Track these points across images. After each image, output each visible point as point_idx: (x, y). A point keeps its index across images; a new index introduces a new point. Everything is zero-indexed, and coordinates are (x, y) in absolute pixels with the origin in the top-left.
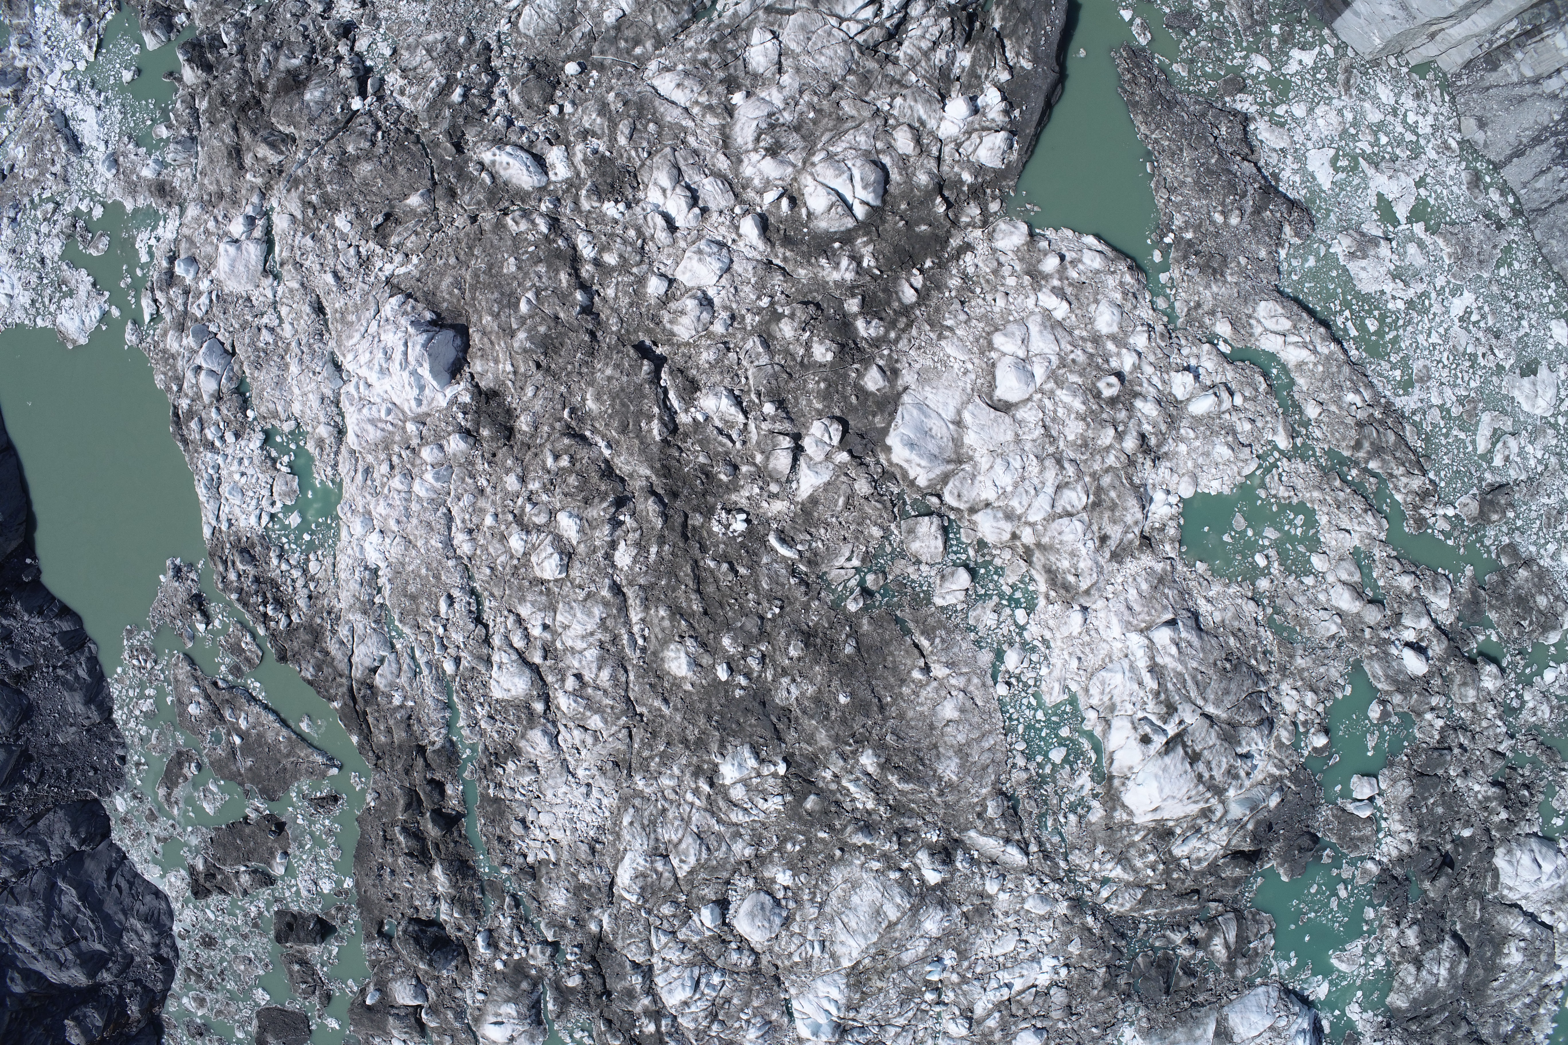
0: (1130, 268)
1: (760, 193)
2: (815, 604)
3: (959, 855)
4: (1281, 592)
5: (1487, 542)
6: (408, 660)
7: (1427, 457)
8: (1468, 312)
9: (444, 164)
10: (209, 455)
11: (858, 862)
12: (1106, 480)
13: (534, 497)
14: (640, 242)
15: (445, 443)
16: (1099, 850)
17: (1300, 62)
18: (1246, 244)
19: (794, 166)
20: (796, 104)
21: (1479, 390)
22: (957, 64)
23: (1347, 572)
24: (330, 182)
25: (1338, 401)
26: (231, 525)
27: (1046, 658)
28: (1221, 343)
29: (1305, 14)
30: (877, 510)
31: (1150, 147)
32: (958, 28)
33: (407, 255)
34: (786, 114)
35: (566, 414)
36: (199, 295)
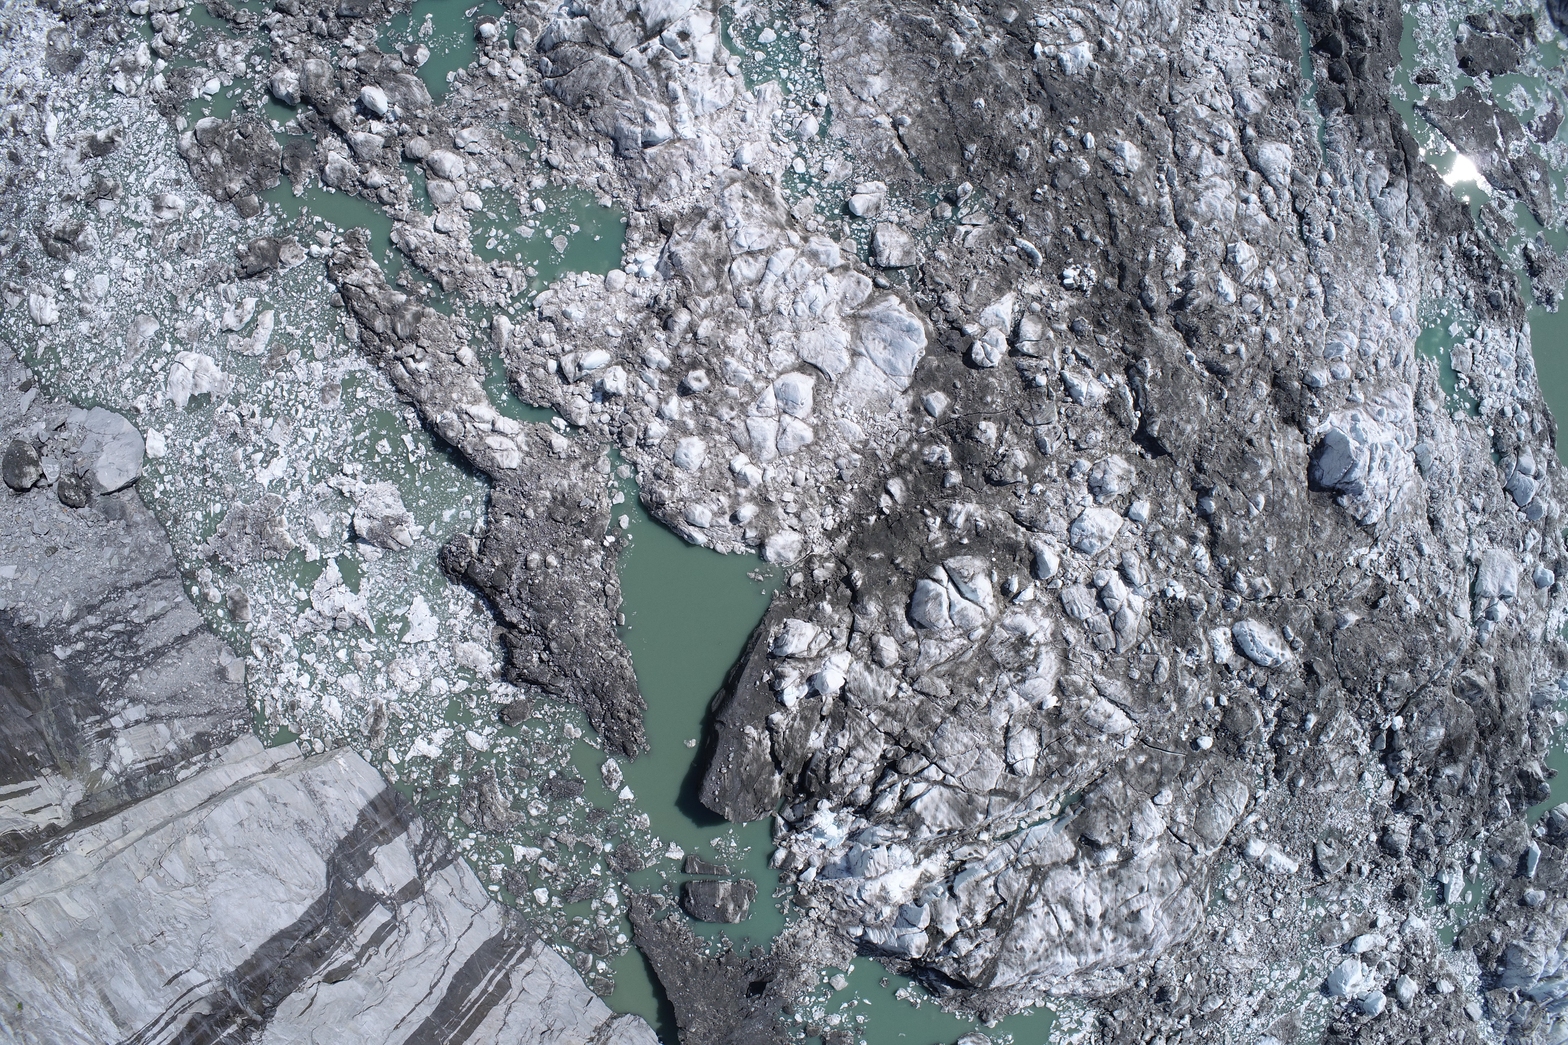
0: (661, 504)
1: (1036, 601)
2: (1002, 195)
4: (519, 173)
5: (274, 219)
6: (1361, 189)
7: (335, 306)
8: (266, 462)
9: (1323, 654)
10: (1526, 398)
12: (710, 284)
13: (1255, 319)
14: (1154, 555)
15: (1331, 381)
18: (524, 533)
19: (1003, 626)
20: (994, 693)
22: (824, 734)
23: (441, 190)
24: (1425, 643)
25: (437, 363)
26: (1507, 332)
27: (776, 125)
28: (562, 427)
29: (417, 798)
30: (942, 277)
31: (619, 642)
32: (821, 772)
33: (1358, 566)
34: (1007, 681)
35: (1226, 395)
36: (1533, 550)
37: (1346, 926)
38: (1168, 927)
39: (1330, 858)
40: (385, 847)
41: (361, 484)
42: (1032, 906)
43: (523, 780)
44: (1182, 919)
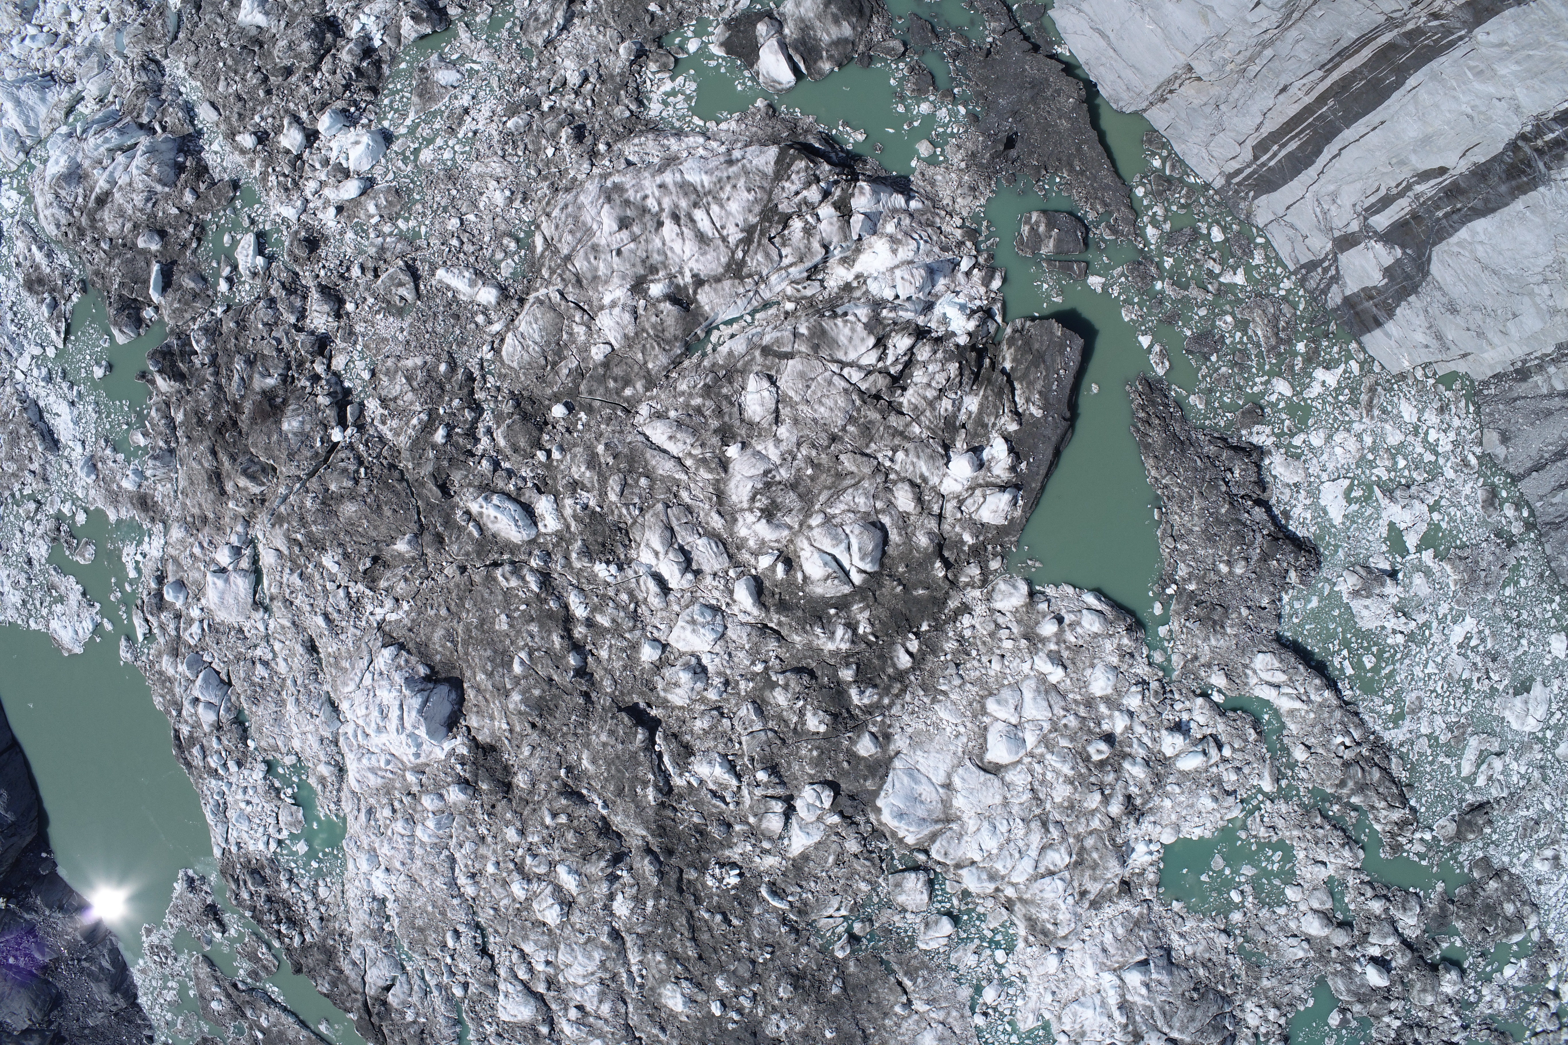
0: (1129, 629)
1: (756, 554)
2: (804, 950)
4: (1253, 923)
5: (1461, 859)
6: (418, 982)
7: (1410, 786)
8: (1468, 638)
9: (430, 508)
10: (213, 782)
12: (1089, 842)
13: (533, 849)
14: (632, 606)
15: (444, 792)
17: (1323, 383)
18: (1249, 592)
19: (790, 528)
20: (794, 458)
21: (1470, 715)
22: (963, 410)
23: (1321, 901)
24: (314, 522)
25: (1326, 744)
26: (240, 848)
27: (1022, 991)
28: (1215, 694)
29: (1333, 327)
30: (864, 866)
31: (1159, 492)
32: (967, 372)
33: (397, 600)
34: (782, 471)
35: (563, 772)
36: (190, 622)
37: (372, 209)
38: (584, 212)
39: (401, 284)
40: (1370, 284)
41: (1389, 625)
42: (741, 235)
43: (1240, 350)
44: (570, 220)
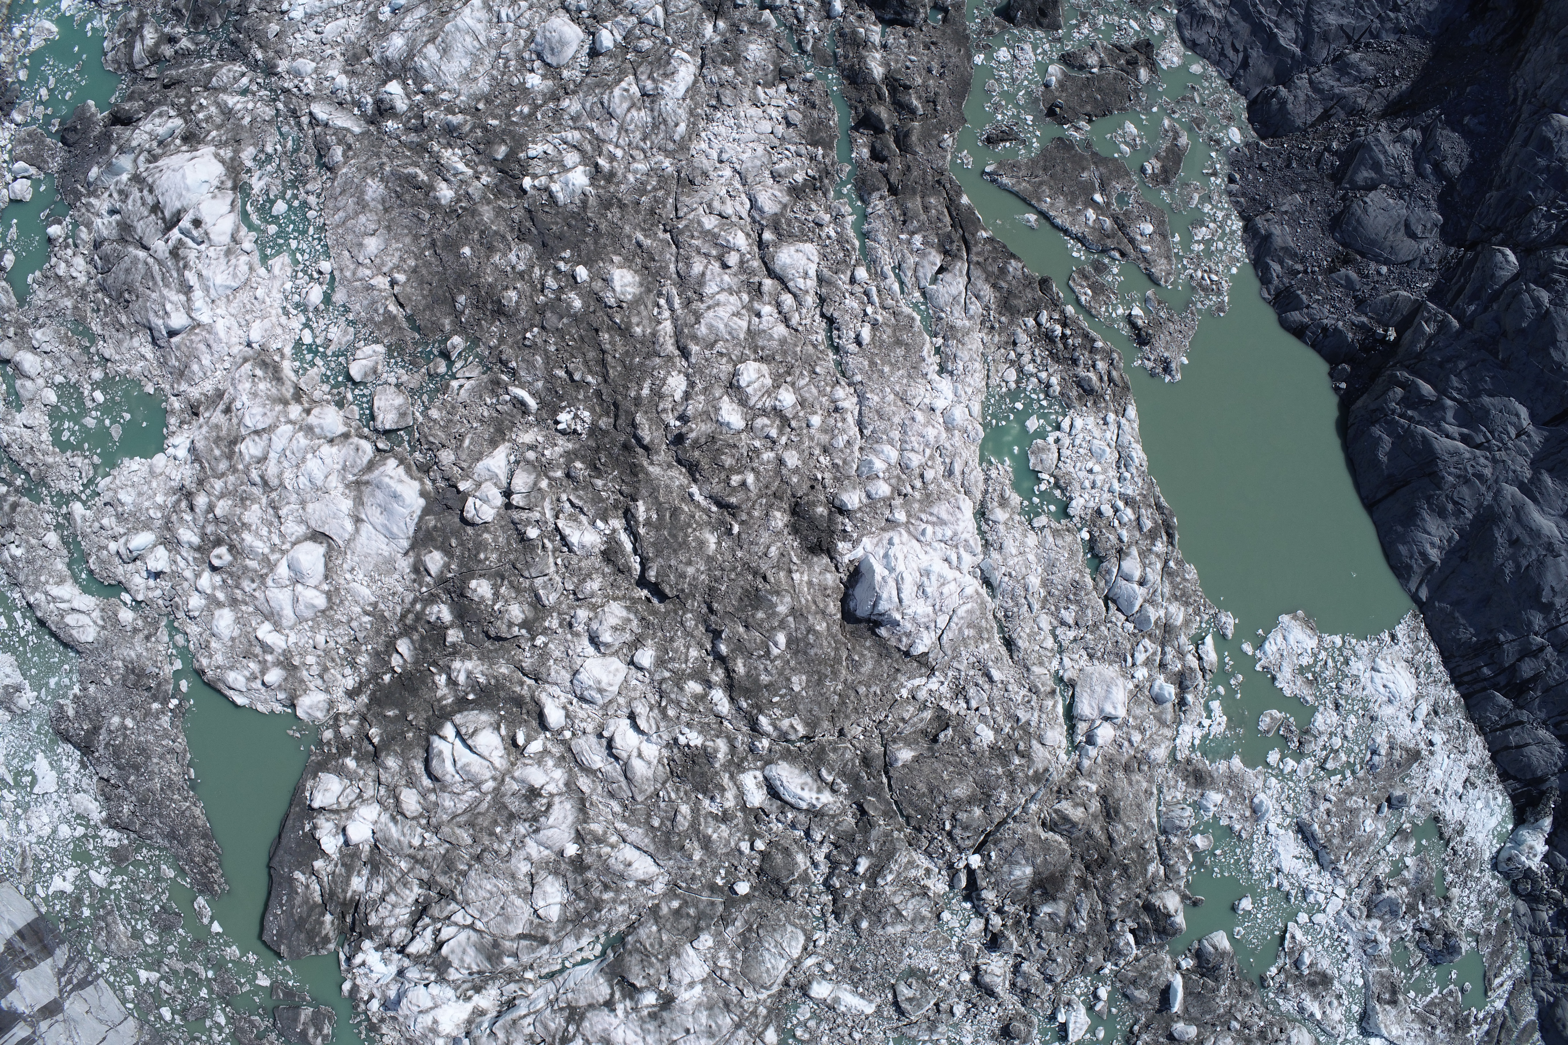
0: (204, 673)
1: (546, 752)
2: (494, 342)
3: (370, 109)
4: (83, 368)
6: (906, 280)
9: (877, 791)
10: (1130, 492)
11: (462, 98)
12: (223, 466)
13: (770, 444)
14: (663, 704)
15: (865, 500)
16: (247, 121)
17: (64, 879)
18: (107, 698)
19: (513, 778)
20: (513, 842)
22: (364, 880)
23: (27, 389)
24: (999, 777)
25: (30, 548)
26: (1104, 419)
27: (286, 298)
28: (129, 603)
29: (62, 928)
30: (434, 436)
31: (192, 794)
32: (362, 915)
33: (914, 699)
34: (523, 832)
35: (736, 529)
36: (1147, 663)
39: (910, 1000)
43: (136, 913)
